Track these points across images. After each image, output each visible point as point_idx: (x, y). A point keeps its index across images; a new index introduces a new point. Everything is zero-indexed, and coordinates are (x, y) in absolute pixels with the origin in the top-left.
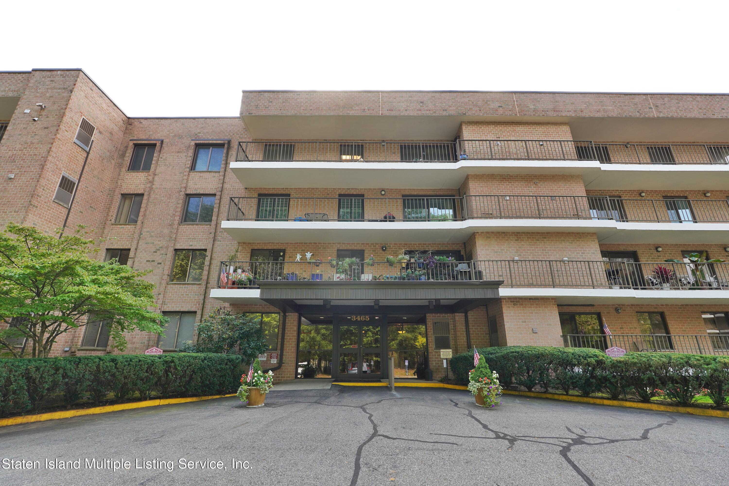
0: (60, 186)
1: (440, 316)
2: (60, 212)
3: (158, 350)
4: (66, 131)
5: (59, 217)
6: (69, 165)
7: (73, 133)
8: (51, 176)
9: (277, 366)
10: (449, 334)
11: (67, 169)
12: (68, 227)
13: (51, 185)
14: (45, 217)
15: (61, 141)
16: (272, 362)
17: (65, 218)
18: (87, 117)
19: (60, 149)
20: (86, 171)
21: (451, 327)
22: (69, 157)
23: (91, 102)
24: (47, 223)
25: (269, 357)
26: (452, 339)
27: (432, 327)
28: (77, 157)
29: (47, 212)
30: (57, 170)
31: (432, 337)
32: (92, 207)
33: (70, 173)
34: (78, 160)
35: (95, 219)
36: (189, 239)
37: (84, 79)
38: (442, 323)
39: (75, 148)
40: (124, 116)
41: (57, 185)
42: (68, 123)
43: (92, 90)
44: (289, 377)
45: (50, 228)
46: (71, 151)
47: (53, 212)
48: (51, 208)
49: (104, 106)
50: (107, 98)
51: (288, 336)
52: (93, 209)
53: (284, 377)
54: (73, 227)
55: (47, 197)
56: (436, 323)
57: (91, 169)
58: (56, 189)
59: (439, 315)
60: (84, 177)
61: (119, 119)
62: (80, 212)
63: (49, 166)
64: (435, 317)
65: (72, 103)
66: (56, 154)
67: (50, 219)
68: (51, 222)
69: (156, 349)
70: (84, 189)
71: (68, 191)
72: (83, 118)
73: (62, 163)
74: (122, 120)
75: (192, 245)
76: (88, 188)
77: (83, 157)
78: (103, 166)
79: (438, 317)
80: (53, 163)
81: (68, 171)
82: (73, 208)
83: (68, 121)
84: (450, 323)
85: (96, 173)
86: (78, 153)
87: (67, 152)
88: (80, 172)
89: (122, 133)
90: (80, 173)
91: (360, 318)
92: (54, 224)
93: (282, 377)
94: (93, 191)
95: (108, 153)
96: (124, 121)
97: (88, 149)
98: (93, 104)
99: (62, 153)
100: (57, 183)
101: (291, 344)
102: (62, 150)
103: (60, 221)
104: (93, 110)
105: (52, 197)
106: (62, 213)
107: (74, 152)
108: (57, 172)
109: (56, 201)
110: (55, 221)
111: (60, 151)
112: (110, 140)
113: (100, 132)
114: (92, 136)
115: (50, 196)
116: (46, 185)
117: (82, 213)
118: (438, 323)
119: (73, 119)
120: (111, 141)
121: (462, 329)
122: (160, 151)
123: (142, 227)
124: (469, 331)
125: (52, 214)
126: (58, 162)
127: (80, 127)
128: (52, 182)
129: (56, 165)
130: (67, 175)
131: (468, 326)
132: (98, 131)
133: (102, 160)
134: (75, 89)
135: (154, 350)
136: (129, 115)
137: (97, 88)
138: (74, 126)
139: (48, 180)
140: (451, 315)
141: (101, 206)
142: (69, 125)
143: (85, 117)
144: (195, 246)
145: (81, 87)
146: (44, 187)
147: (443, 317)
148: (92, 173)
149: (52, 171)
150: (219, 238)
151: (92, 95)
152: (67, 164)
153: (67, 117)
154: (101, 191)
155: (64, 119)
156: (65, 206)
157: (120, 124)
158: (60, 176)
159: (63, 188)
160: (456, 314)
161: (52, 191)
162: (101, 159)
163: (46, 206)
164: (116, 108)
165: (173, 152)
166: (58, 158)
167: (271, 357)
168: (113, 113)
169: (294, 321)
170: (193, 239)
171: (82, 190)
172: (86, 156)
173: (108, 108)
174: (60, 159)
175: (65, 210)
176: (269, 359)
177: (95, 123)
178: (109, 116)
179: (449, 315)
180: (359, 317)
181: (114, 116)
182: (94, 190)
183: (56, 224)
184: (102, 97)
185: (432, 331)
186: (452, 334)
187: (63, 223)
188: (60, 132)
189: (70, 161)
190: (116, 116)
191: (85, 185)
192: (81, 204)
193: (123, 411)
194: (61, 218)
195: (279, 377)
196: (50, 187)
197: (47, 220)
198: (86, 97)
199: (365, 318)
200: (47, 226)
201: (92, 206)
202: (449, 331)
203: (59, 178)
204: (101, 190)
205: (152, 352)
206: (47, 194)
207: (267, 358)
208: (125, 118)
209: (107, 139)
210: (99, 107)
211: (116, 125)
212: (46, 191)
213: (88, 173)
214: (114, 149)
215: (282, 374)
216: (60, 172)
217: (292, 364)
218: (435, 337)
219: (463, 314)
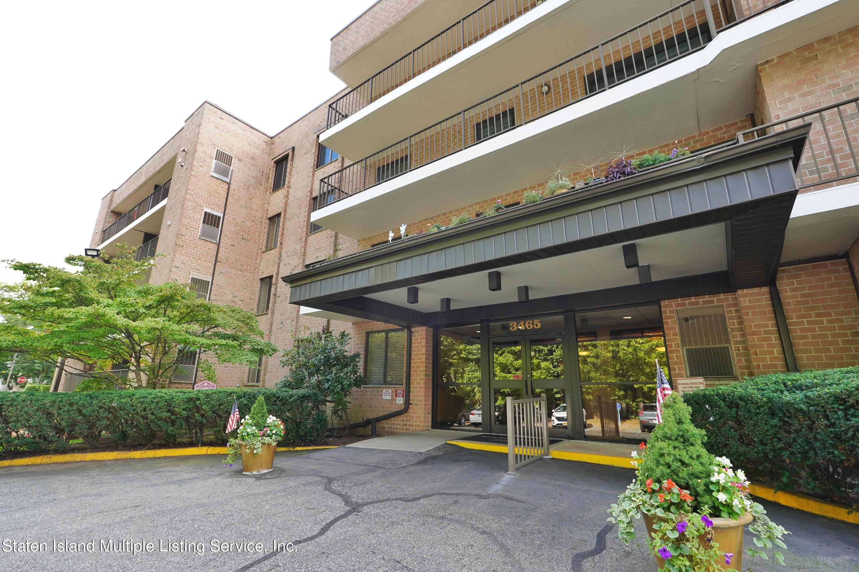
0: (204, 222)
1: (697, 303)
2: (209, 249)
3: (210, 384)
4: (201, 166)
5: (208, 254)
6: (210, 200)
7: (208, 167)
8: (192, 214)
9: (403, 407)
10: (728, 341)
11: (209, 205)
12: (220, 262)
13: (194, 223)
14: (194, 255)
15: (197, 177)
16: (398, 402)
17: (215, 254)
18: (221, 148)
19: (197, 186)
20: (231, 203)
21: (732, 324)
22: (208, 192)
23: (223, 131)
24: (196, 261)
25: (394, 394)
26: (738, 355)
27: (677, 330)
28: (217, 190)
29: (194, 250)
30: (198, 207)
31: (678, 351)
32: (245, 239)
33: (213, 207)
34: (219, 193)
35: (251, 251)
36: (316, 250)
37: (210, 110)
38: (703, 317)
39: (214, 181)
40: (266, 137)
41: (200, 222)
42: (201, 159)
43: (222, 119)
44: (419, 426)
45: (200, 265)
46: (209, 185)
47: (200, 249)
48: (198, 245)
49: (240, 132)
50: (241, 123)
51: (415, 363)
52: (246, 241)
53: (413, 426)
54: (226, 261)
55: (191, 235)
56: (686, 320)
57: (236, 200)
58: (200, 226)
59: (693, 299)
60: (229, 210)
61: (259, 141)
62: (232, 245)
63: (188, 204)
64: (684, 305)
65: (202, 138)
66: (193, 191)
67: (199, 257)
68: (201, 260)
69: (207, 383)
70: (231, 222)
71: (214, 226)
72: (218, 150)
73: (202, 199)
74: (264, 141)
75: (317, 257)
76: (236, 219)
77: (224, 189)
78: (250, 194)
79: (691, 304)
80: (192, 201)
81: (210, 206)
82: (222, 242)
83: (200, 156)
84: (727, 315)
85: (242, 203)
86: (218, 186)
87: (206, 187)
88: (224, 204)
89: (267, 156)
90: (224, 206)
91: (524, 325)
92: (204, 261)
93: (410, 425)
94: (243, 222)
95: (253, 180)
96: (266, 142)
97: (228, 180)
98: (226, 133)
99: (200, 189)
100: (200, 220)
101: (419, 375)
102: (199, 186)
103: (210, 257)
104: (227, 139)
105: (197, 235)
106: (211, 249)
107: (213, 186)
108: (198, 209)
109: (201, 238)
110: (205, 258)
111: (198, 188)
112: (253, 165)
113: (240, 160)
114: (230, 166)
115: (194, 234)
116: (188, 223)
117: (234, 246)
118: (692, 318)
119: (206, 153)
120: (254, 167)
121: (767, 326)
122: (292, 160)
123: (281, 249)
124: (788, 332)
125: (200, 251)
126: (197, 199)
127: (216, 159)
128: (194, 220)
129: (196, 202)
130: (209, 211)
131: (784, 318)
132: (237, 159)
133: (248, 188)
134: (202, 122)
135: (206, 384)
136: (272, 135)
137: (227, 115)
138: (209, 160)
139: (189, 218)
140: (730, 296)
141: (255, 236)
142: (202, 160)
143: (220, 148)
144: (321, 256)
145: (209, 119)
146: (186, 226)
147: (704, 302)
148: (238, 204)
149: (192, 209)
150: (341, 240)
151: (223, 124)
152: (207, 199)
153: (199, 152)
154: (253, 221)
155: (197, 155)
156: (213, 241)
157: (261, 146)
158: (202, 212)
159: (208, 224)
160: (740, 292)
161: (196, 229)
162: (245, 188)
163: (192, 244)
164: (254, 130)
165: (302, 156)
166: (197, 195)
167: (396, 394)
168: (251, 137)
169: (421, 339)
170: (319, 249)
171: (230, 222)
172: (227, 187)
173: (244, 133)
174: (199, 196)
175: (214, 245)
176: (394, 397)
177: (232, 151)
178: (247, 141)
179: (722, 296)
180: (522, 323)
181: (253, 140)
182: (244, 220)
183: (206, 261)
184: (235, 124)
185: (678, 337)
186: (736, 342)
187: (214, 258)
188: (194, 169)
189: (211, 195)
190: (255, 139)
191: (232, 217)
192: (230, 237)
193: (165, 458)
194: (211, 254)
195: (406, 425)
196: (193, 225)
197: (196, 258)
198: (216, 127)
199: (533, 324)
200: (197, 264)
201: (244, 237)
202: (726, 333)
203: (201, 215)
204: (251, 219)
205: (203, 386)
206: (192, 233)
207: (392, 396)
208: (266, 139)
209: (249, 166)
210: (234, 134)
211: (257, 149)
212: (189, 229)
213: (234, 204)
214: (259, 174)
215: (409, 421)
216: (201, 208)
217: (421, 405)
218: (688, 351)
219: (765, 290)
